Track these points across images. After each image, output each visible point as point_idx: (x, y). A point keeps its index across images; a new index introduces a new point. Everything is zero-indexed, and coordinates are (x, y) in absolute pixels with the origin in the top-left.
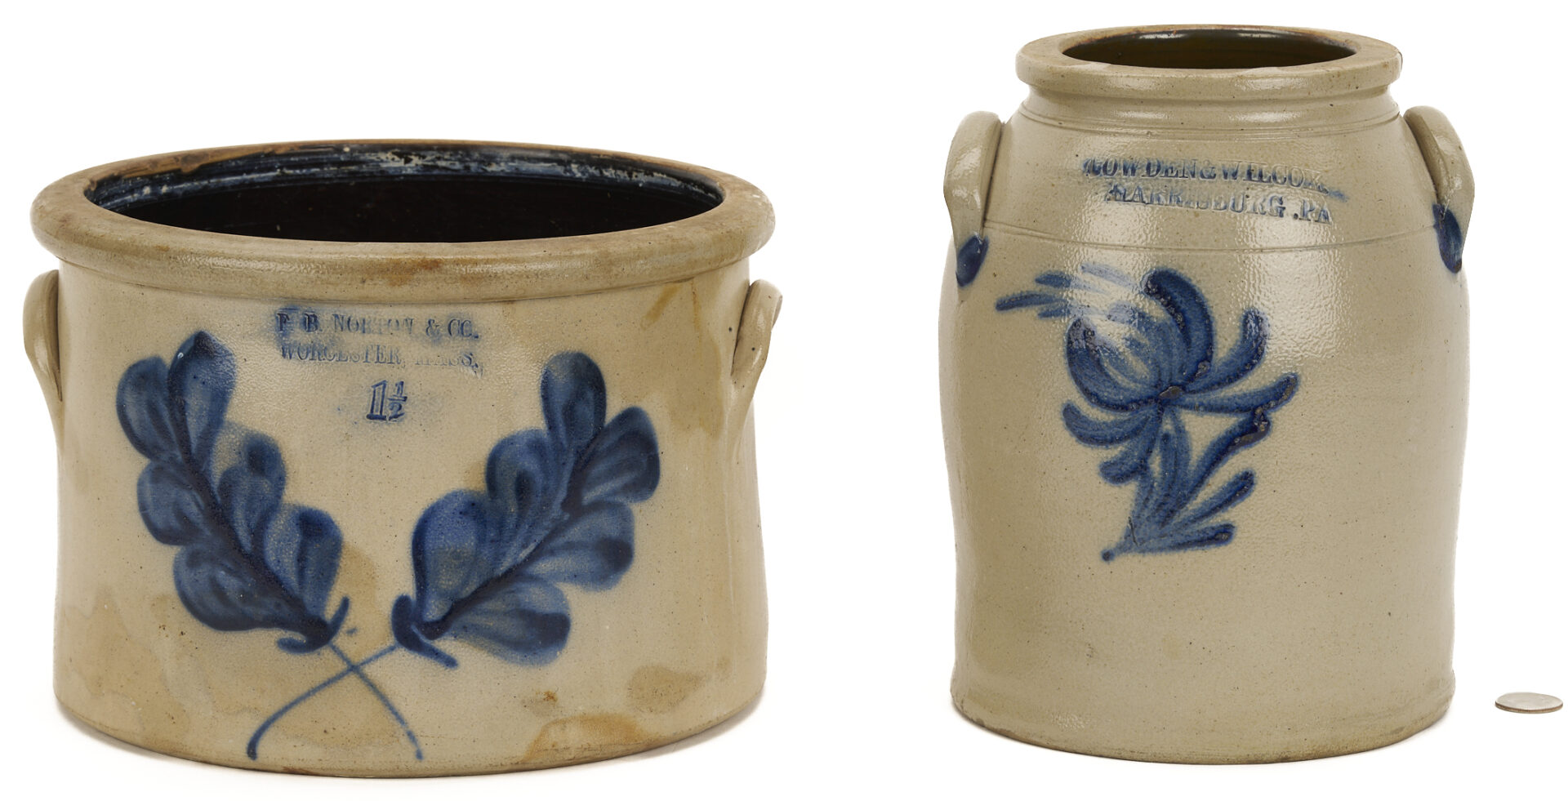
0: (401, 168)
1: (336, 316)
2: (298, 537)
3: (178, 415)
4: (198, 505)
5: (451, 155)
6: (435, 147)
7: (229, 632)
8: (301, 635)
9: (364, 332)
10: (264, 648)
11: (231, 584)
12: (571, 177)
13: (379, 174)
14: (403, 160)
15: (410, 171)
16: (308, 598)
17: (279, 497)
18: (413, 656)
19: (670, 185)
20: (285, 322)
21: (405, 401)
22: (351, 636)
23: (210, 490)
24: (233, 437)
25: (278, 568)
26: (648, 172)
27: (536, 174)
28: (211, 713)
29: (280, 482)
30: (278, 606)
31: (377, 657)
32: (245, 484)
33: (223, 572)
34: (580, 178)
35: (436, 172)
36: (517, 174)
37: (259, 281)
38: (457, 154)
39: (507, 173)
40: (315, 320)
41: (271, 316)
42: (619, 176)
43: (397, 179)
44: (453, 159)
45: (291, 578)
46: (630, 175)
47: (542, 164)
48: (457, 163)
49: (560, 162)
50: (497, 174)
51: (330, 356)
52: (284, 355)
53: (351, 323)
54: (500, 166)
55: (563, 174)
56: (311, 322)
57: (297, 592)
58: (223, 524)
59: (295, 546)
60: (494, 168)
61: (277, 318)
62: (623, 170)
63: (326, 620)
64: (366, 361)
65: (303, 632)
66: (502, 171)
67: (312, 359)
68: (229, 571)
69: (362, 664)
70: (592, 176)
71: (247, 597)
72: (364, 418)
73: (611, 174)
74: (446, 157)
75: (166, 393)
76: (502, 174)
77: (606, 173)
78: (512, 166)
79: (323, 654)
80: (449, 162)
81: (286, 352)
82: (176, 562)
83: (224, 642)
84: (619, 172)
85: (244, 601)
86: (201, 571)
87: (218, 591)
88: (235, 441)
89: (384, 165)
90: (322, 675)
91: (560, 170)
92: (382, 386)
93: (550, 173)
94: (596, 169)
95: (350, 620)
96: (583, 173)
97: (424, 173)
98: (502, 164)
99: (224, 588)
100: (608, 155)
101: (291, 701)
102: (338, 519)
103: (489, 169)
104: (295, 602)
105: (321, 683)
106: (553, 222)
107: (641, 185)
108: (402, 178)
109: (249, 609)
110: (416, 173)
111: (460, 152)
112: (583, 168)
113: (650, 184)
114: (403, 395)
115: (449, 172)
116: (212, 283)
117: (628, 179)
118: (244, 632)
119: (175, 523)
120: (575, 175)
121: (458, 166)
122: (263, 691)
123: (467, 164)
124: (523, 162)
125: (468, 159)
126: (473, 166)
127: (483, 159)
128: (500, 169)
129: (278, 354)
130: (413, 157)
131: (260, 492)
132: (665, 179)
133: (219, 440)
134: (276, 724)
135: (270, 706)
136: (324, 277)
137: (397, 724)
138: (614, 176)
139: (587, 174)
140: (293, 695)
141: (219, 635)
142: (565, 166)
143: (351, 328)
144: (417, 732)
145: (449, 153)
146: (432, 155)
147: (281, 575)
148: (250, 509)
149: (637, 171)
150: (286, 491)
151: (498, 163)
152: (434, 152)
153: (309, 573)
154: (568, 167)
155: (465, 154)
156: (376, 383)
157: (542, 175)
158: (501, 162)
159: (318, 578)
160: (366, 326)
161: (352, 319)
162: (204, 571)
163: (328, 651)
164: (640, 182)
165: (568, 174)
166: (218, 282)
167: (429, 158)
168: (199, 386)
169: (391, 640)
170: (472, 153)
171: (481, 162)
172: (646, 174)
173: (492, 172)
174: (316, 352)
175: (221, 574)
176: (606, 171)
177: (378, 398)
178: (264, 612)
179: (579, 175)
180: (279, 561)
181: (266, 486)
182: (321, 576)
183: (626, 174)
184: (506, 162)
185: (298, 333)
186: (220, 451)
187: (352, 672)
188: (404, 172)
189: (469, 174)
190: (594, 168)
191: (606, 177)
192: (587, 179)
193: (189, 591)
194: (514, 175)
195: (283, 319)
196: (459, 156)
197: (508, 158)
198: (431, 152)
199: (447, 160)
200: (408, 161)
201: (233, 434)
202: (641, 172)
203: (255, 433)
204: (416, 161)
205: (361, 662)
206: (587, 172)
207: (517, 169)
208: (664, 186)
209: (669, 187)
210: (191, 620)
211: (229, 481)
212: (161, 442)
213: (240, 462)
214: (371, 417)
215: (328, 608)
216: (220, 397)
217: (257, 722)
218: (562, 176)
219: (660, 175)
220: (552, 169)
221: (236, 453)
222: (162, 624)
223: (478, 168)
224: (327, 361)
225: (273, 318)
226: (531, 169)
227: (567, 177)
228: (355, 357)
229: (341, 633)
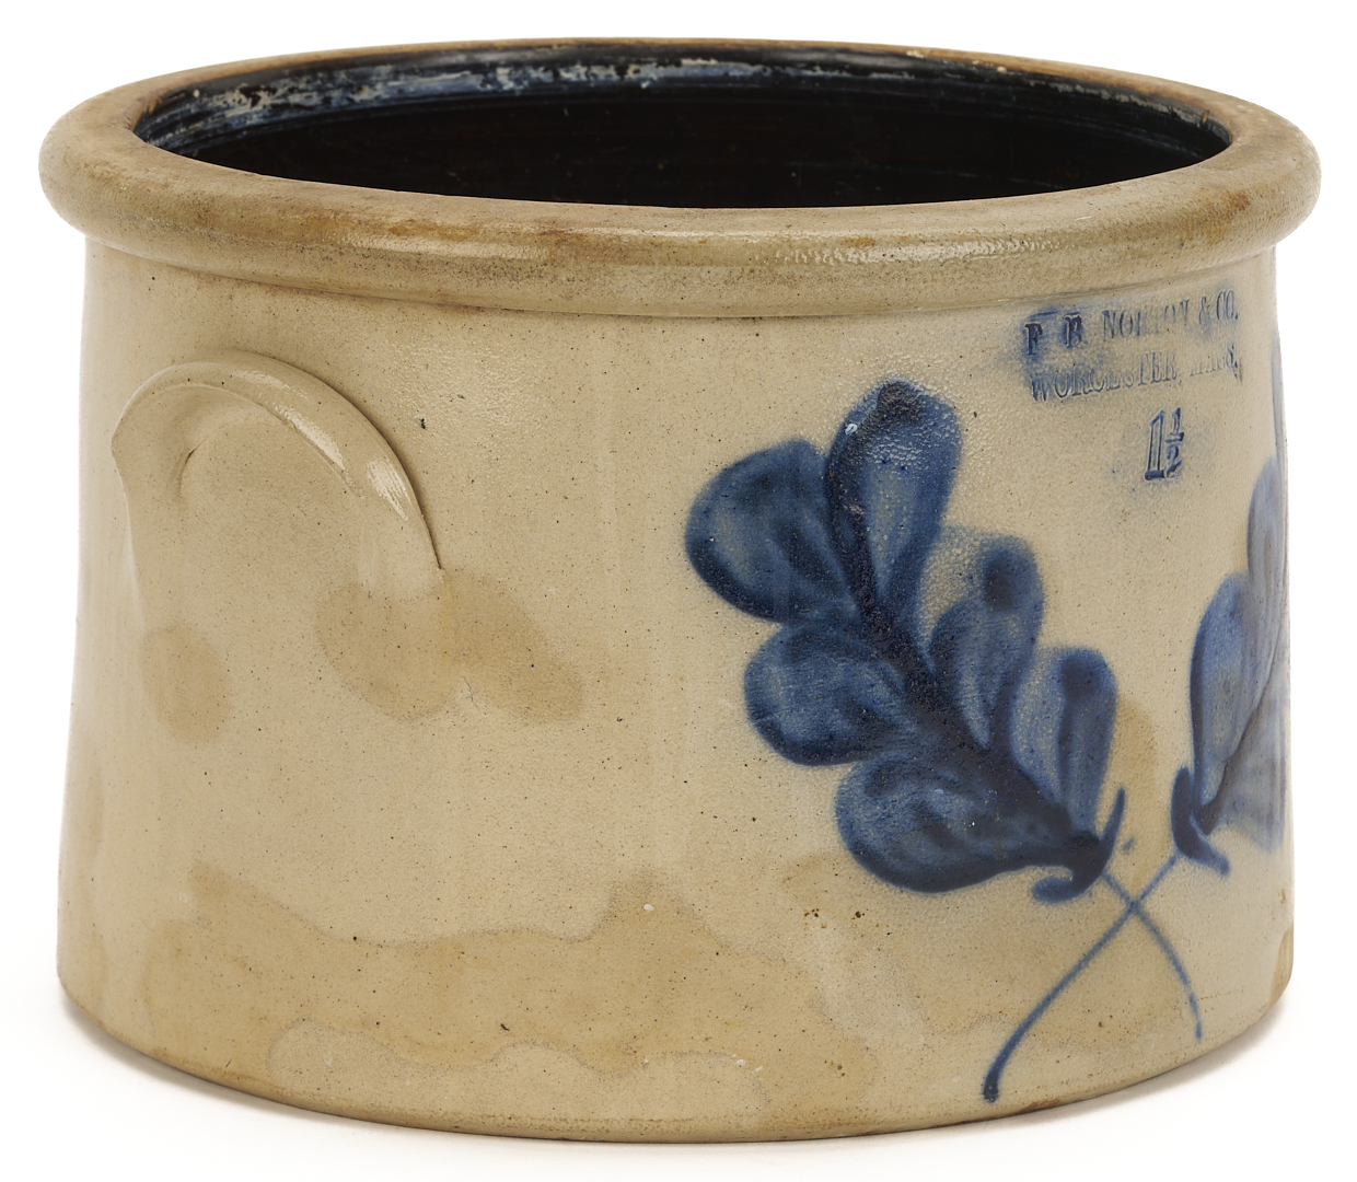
0: (245, 117)
1: (1106, 313)
2: (1058, 702)
3: (849, 534)
4: (890, 684)
5: (308, 82)
6: (287, 72)
7: (952, 892)
8: (1067, 870)
9: (1138, 334)
10: (1013, 905)
11: (952, 806)
12: (494, 92)
13: (222, 132)
14: (250, 100)
15: (255, 120)
16: (1074, 804)
17: (1033, 640)
18: (1192, 868)
19: (726, 74)
20: (1036, 340)
21: (1181, 440)
22: (1128, 854)
23: (915, 651)
24: (959, 551)
25: (1031, 762)
26: (667, 61)
27: (432, 96)
28: (922, 1040)
29: (1036, 612)
30: (1031, 829)
31: (1158, 879)
32: (980, 627)
33: (940, 791)
34: (512, 91)
35: (285, 115)
36: (398, 99)
37: (1043, 271)
38: (315, 78)
39: (385, 101)
40: (1079, 326)
41: (1016, 329)
42: (595, 75)
43: (239, 137)
44: (310, 88)
45: (1049, 774)
46: (622, 71)
47: (445, 76)
48: (315, 94)
49: (477, 68)
50: (369, 105)
51: (1098, 384)
52: (1035, 396)
53: (1124, 322)
54: (375, 90)
55: (479, 87)
56: (1073, 329)
57: (1058, 796)
58: (939, 705)
59: (1056, 718)
60: (366, 95)
61: (1024, 332)
62: (606, 64)
63: (1098, 833)
64: (1142, 383)
65: (1068, 864)
66: (377, 98)
67: (1075, 394)
68: (951, 786)
69: (1143, 896)
70: (539, 83)
71: (982, 825)
72: (1142, 481)
73: (578, 75)
74: (302, 86)
75: (821, 501)
76: (375, 104)
77: (565, 75)
78: (393, 87)
79: (1096, 893)
80: (305, 95)
81: (1038, 388)
82: (841, 793)
83: (942, 912)
84: (595, 70)
85: (976, 832)
86: (896, 797)
87: (930, 823)
88: (961, 558)
89: (229, 114)
90: (1098, 929)
91: (474, 81)
92: (1159, 421)
93: (455, 90)
94: (545, 71)
95: (1126, 826)
96: (518, 81)
97: (270, 120)
98: (379, 86)
99: (941, 819)
100: (567, 44)
101: (1055, 985)
102: (1113, 659)
103: (357, 98)
104: (1057, 815)
105: (1095, 943)
106: (453, 174)
107: (644, 85)
108: (245, 133)
109: (985, 845)
110: (262, 121)
111: (320, 75)
112: (520, 72)
113: (670, 80)
114: (1180, 431)
115: (302, 113)
116: (961, 288)
117: (615, 77)
118: (979, 885)
119: (839, 724)
120: (500, 85)
121: (315, 99)
122: (1012, 981)
123: (327, 94)
124: (411, 78)
125: (330, 85)
126: (336, 95)
127: (350, 81)
128: (376, 94)
129: (1027, 394)
130: (261, 94)
131: (1004, 638)
132: (714, 66)
133: (935, 560)
134: (1031, 1031)
135: (1020, 1003)
136: (1136, 246)
137: (1179, 985)
138: (583, 78)
139: (526, 83)
140: (1057, 974)
141: (934, 901)
142: (485, 73)
143: (1124, 330)
144: (1198, 995)
145: (305, 79)
146: (285, 85)
147: (1036, 774)
148: (985, 671)
149: (639, 62)
150: (1044, 628)
151: (372, 86)
152: (287, 81)
153: (1075, 760)
154: (490, 75)
155: (326, 76)
156: (1153, 419)
157: (442, 95)
158: (377, 81)
159: (1087, 767)
160: (1141, 323)
161: (1125, 314)
162: (901, 796)
163: (1101, 886)
164: (644, 80)
165: (489, 87)
166: (974, 285)
167: (280, 92)
168: (893, 474)
169: (1170, 848)
170: (335, 74)
171: (348, 87)
172: (661, 63)
173: (362, 101)
174: (1077, 382)
175: (936, 795)
176: (567, 71)
177: (1156, 440)
178: (1009, 844)
179: (509, 85)
180: (1032, 751)
181: (1013, 626)
182: (1090, 762)
183: (612, 71)
184: (385, 82)
185: (1055, 352)
186: (934, 582)
187: (1132, 915)
188: (248, 122)
189: (328, 111)
190: (542, 69)
191: (567, 82)
192: (524, 91)
193: (873, 838)
194: (394, 103)
195: (1033, 333)
196: (319, 82)
197: (389, 74)
198: (283, 81)
199: (301, 91)
200: (255, 101)
201: (958, 547)
202: (650, 63)
203: (997, 536)
204: (266, 99)
205: (1141, 893)
206: (527, 77)
207: (401, 91)
208: (707, 79)
209: (726, 78)
210: (876, 887)
211: (950, 630)
212: (806, 587)
213: (971, 593)
214: (1150, 476)
215: (1099, 814)
216: (935, 483)
217: (1003, 1034)
218: (478, 92)
219: (700, 61)
220: (460, 82)
221: (964, 580)
222: (809, 909)
223: (342, 98)
224: (1095, 393)
225: (1019, 333)
226: (423, 87)
227: (486, 93)
228: (1129, 379)
229: (1117, 852)
